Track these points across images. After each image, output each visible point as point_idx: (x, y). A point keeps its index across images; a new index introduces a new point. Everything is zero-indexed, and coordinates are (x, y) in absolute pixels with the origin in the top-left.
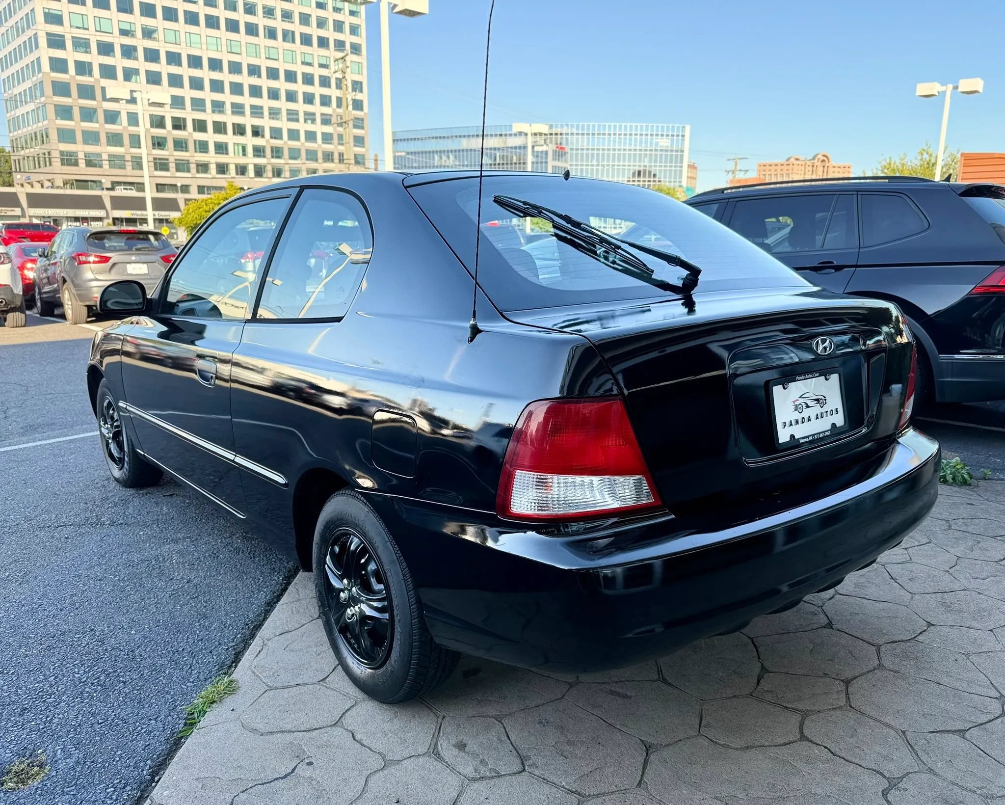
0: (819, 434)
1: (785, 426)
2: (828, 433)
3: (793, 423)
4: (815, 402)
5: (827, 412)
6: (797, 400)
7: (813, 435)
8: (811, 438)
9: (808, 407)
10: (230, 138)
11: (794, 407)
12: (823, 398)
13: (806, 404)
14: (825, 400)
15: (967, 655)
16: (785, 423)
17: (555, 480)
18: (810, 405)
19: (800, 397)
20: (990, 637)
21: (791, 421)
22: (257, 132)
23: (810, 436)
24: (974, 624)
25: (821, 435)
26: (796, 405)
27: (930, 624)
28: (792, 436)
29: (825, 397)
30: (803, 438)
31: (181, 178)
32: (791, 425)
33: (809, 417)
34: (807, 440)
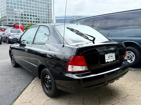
10: (32, 17)
15: (133, 101)
17: (74, 67)
20: (137, 97)
22: (36, 16)
24: (135, 95)
27: (128, 95)
31: (25, 23)
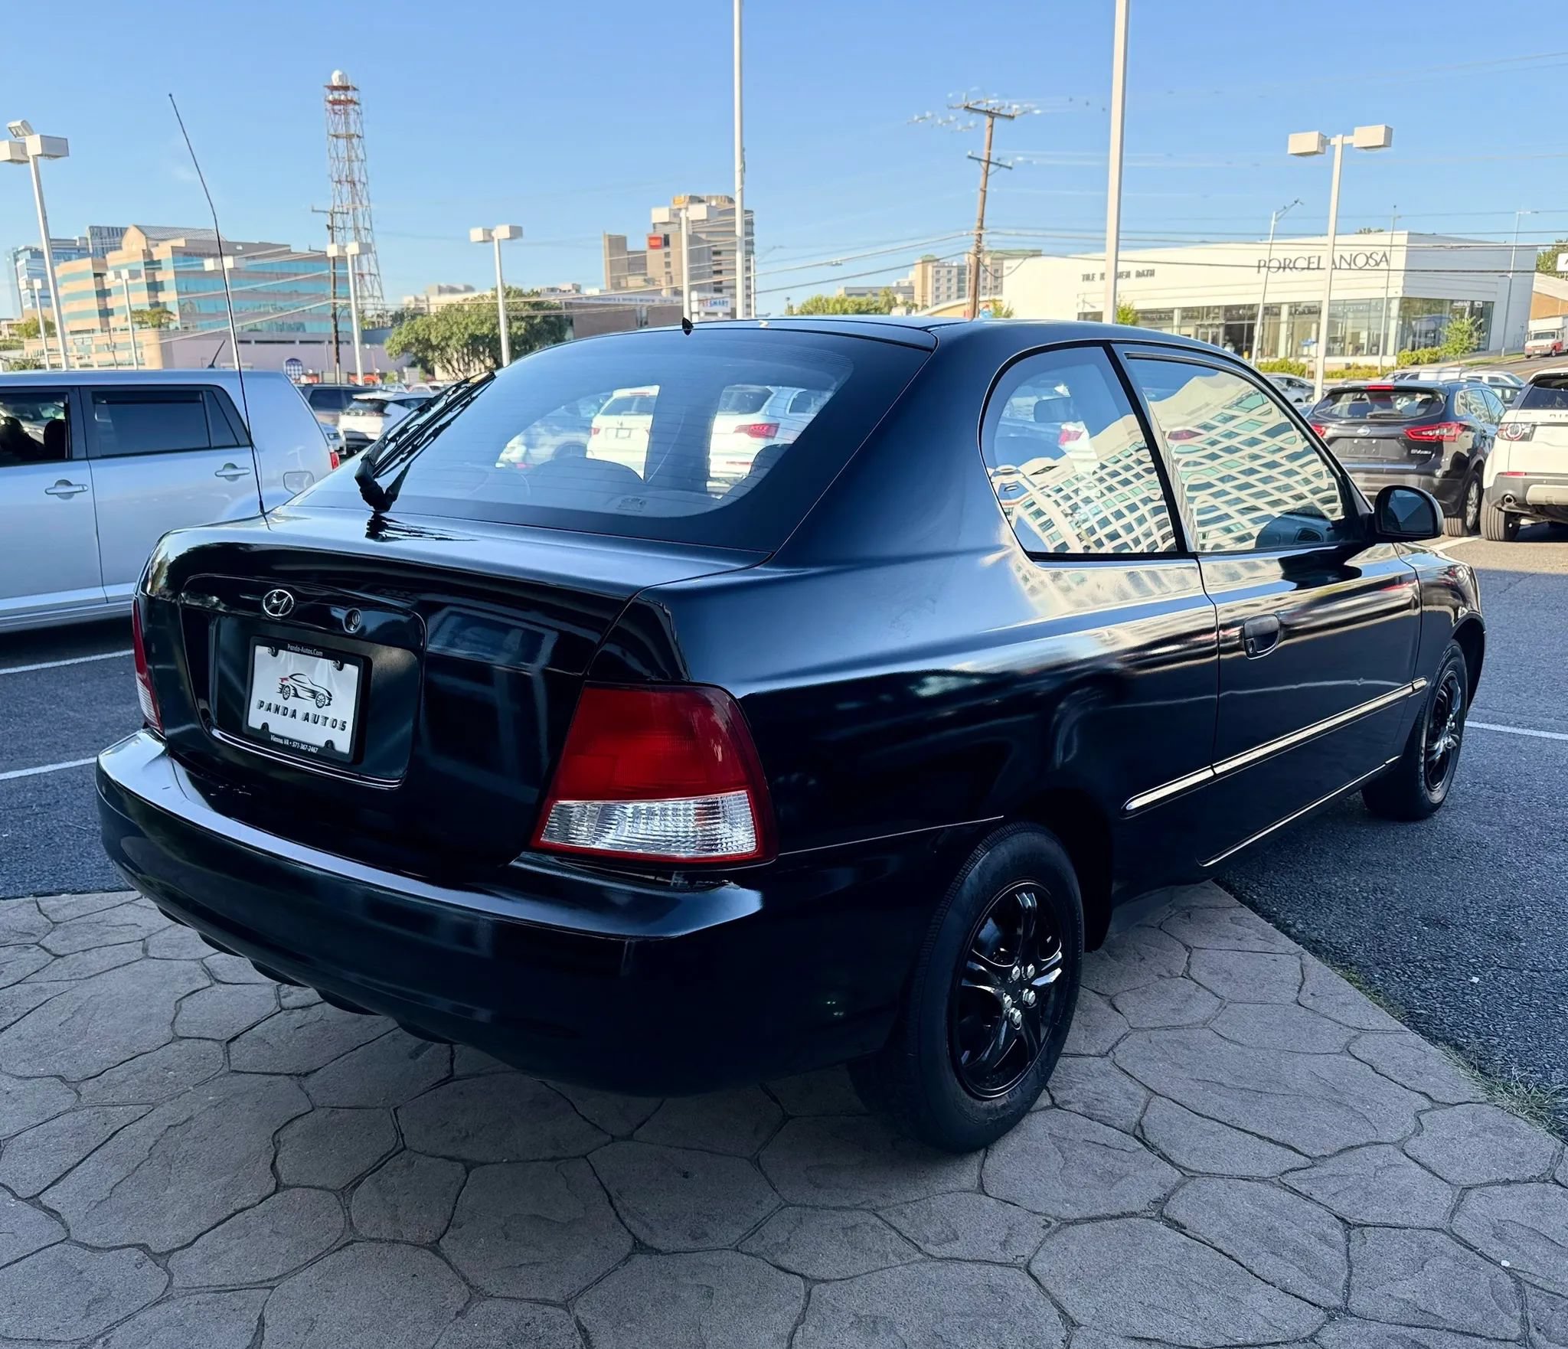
0: (300, 742)
1: (261, 706)
2: (313, 750)
3: (273, 708)
4: (310, 694)
5: (326, 718)
6: (286, 679)
7: (291, 740)
8: (287, 742)
9: (296, 695)
11: (280, 686)
12: (326, 694)
13: (295, 689)
14: (330, 699)
16: (262, 702)
18: (299, 695)
19: (291, 677)
21: (270, 704)
23: (287, 738)
25: (303, 747)
26: (283, 686)
28: (265, 726)
29: (330, 695)
30: (277, 736)
32: (269, 709)
33: (295, 711)
34: (281, 741)
